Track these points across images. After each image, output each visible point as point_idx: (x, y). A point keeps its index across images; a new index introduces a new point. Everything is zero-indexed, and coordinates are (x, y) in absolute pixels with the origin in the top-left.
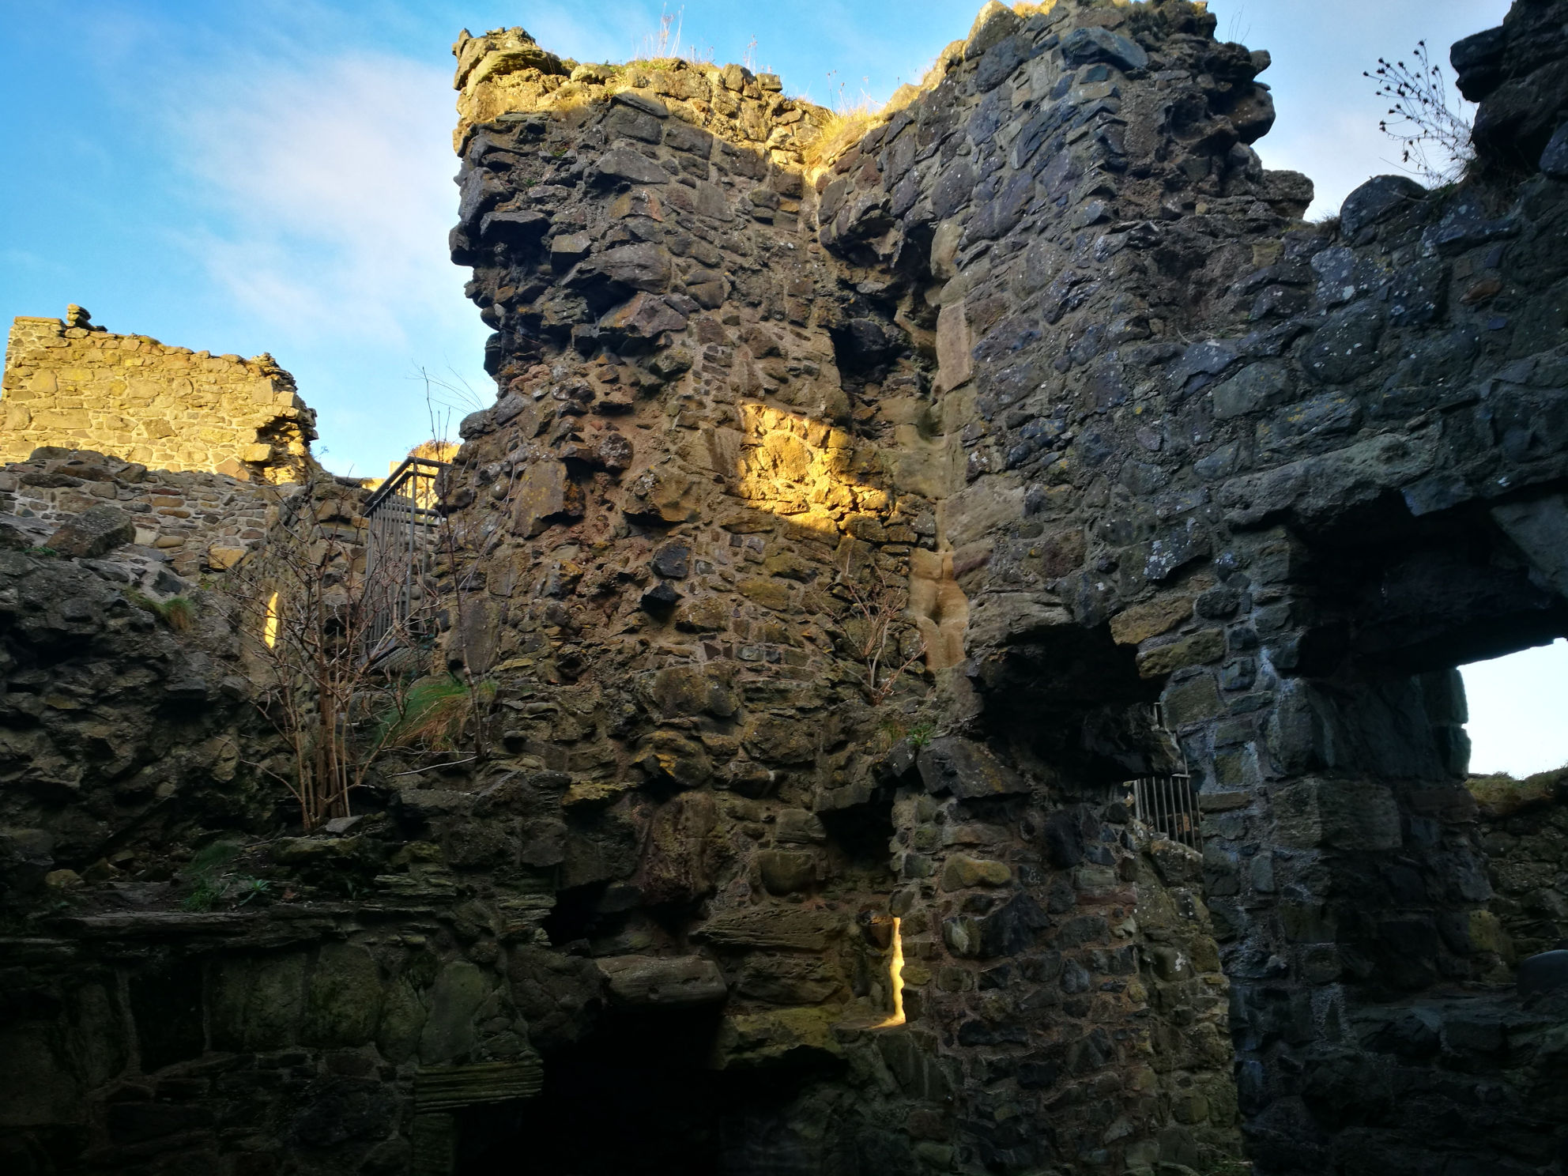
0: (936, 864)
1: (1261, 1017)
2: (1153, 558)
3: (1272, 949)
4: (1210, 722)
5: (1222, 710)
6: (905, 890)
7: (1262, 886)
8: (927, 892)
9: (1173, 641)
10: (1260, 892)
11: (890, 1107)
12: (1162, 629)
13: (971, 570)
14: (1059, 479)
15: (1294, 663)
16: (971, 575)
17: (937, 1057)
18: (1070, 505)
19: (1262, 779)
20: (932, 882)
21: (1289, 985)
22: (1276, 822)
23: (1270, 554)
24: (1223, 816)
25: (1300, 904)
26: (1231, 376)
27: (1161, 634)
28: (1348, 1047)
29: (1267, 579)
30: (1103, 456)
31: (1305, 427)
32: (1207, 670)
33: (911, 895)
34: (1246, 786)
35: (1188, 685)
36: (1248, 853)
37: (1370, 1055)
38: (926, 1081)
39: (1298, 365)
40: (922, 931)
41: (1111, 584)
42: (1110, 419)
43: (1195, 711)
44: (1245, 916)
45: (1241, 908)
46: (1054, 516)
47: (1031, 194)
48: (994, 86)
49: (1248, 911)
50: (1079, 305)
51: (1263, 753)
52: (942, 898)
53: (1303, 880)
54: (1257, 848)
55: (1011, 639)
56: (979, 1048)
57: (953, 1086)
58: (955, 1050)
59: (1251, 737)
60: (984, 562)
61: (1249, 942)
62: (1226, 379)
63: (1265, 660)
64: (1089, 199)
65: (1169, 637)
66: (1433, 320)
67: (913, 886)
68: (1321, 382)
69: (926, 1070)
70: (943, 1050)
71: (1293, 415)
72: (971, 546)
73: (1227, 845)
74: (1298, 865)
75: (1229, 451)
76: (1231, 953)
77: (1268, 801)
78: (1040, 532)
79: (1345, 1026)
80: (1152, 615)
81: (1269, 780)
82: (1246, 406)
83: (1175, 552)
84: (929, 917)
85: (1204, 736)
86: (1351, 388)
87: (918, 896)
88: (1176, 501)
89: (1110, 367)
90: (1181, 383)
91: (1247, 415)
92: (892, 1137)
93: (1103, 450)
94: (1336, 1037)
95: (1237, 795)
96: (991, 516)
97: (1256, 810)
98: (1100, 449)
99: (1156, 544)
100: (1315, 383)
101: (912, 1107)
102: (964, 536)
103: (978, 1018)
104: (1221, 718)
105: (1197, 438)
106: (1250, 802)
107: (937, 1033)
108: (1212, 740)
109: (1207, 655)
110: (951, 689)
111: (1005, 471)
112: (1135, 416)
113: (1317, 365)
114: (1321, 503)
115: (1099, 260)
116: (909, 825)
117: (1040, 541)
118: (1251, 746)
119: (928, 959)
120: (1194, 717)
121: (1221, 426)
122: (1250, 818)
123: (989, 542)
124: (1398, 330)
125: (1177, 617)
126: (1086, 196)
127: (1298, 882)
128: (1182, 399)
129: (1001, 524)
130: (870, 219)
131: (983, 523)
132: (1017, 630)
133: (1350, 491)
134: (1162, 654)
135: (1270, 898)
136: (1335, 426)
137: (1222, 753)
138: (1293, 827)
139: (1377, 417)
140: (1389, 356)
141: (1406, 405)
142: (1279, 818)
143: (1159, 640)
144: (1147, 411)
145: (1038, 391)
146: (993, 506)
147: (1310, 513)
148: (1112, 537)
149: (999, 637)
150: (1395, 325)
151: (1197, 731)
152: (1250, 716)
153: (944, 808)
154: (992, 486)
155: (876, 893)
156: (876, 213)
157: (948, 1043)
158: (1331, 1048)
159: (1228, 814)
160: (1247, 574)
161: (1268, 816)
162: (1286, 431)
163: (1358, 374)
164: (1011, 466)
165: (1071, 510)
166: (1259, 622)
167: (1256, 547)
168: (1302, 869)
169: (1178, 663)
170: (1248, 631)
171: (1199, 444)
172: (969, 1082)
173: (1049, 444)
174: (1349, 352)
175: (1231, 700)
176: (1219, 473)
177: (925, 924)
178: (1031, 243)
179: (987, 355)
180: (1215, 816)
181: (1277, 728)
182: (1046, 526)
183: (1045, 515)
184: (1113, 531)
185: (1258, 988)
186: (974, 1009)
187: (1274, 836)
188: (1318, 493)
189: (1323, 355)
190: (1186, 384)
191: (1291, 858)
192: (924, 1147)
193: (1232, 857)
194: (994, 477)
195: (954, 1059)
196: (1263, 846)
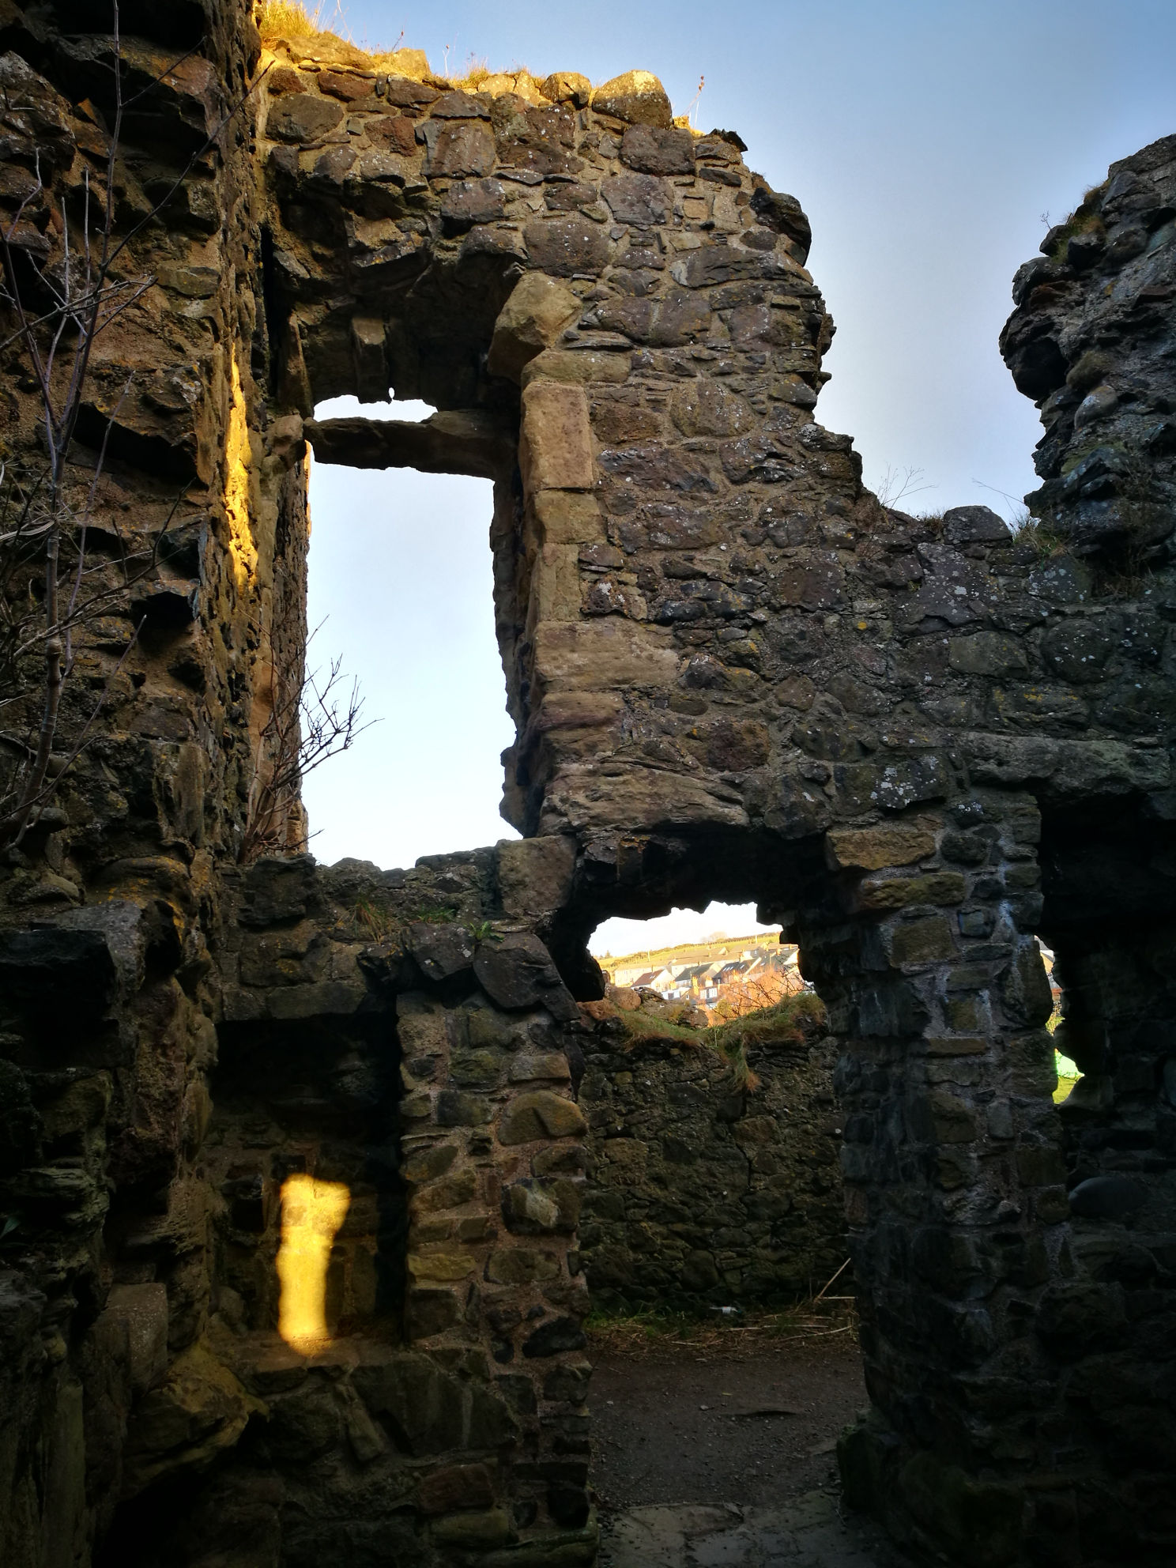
0: (495, 1107)
1: (995, 1264)
2: (885, 785)
3: (1003, 1194)
4: (939, 964)
5: (955, 955)
6: (441, 1144)
7: (1000, 1133)
8: (480, 1147)
9: (910, 876)
10: (994, 1138)
11: (368, 1479)
12: (904, 861)
13: (583, 726)
14: (741, 660)
15: (1037, 921)
16: (581, 732)
17: (487, 1381)
18: (755, 695)
19: (996, 1028)
20: (490, 1131)
21: (1022, 1228)
22: (1011, 1070)
23: (1022, 815)
24: (956, 1062)
25: (1038, 1150)
26: (971, 633)
27: (902, 866)
28: (1082, 1281)
29: (1020, 838)
30: (808, 657)
31: (1044, 709)
32: (940, 912)
33: (452, 1152)
34: (980, 1033)
35: (919, 924)
36: (983, 1099)
37: (1102, 1285)
38: (467, 1422)
39: (1037, 652)
40: (465, 1201)
41: (822, 798)
42: (820, 621)
43: (926, 951)
44: (976, 1162)
45: (973, 1155)
46: (727, 700)
47: (706, 325)
48: (649, 171)
49: (980, 1158)
50: (778, 481)
51: (1000, 1002)
52: (501, 1154)
53: (1039, 1125)
54: (993, 1095)
55: (664, 828)
56: (562, 1357)
57: (515, 1418)
58: (518, 1365)
59: (985, 985)
60: (607, 722)
61: (979, 1189)
62: (964, 634)
63: (1004, 913)
64: (795, 376)
65: (907, 871)
66: (1151, 663)
67: (456, 1138)
68: (1056, 674)
69: (467, 1404)
70: (496, 1368)
71: (1028, 693)
72: (586, 697)
73: (959, 1092)
74: (1033, 1112)
75: (962, 704)
76: (959, 1201)
77: (1004, 1049)
78: (701, 711)
79: (1075, 1261)
80: (894, 844)
81: (1004, 1029)
82: (984, 668)
83: (917, 786)
84: (479, 1182)
85: (934, 978)
86: (1081, 691)
87: (462, 1154)
88: (910, 734)
89: (828, 567)
90: (917, 618)
91: (985, 676)
92: (372, 1527)
93: (808, 650)
94: (1069, 1273)
95: (974, 1041)
96: (623, 669)
97: (992, 1057)
98: (804, 647)
99: (889, 771)
100: (1050, 672)
101: (426, 1470)
102: (574, 680)
103: (566, 1315)
104: (953, 962)
105: (928, 678)
106: (988, 1049)
107: (484, 1346)
108: (942, 986)
109: (944, 896)
110: (527, 870)
111: (649, 622)
112: (856, 630)
113: (1058, 659)
114: (1076, 784)
115: (807, 447)
116: (437, 1050)
117: (702, 722)
118: (986, 994)
119: (472, 1241)
120: (922, 957)
121: (955, 677)
122: (985, 1065)
123: (613, 700)
124: (1124, 659)
125: (921, 853)
126: (794, 372)
127: (1033, 1128)
128: (914, 634)
129: (639, 684)
130: (384, 192)
131: (610, 675)
132: (676, 818)
133: (1101, 781)
134: (899, 887)
135: (1005, 1144)
136: (1073, 718)
137: (955, 998)
138: (1029, 1075)
139: (1103, 724)
140: (1113, 677)
141: (1130, 723)
142: (1015, 1066)
143: (898, 872)
144: (873, 631)
145: (713, 549)
146: (630, 659)
147: (1063, 789)
148: (811, 746)
149: (642, 820)
150: (1122, 654)
151: (925, 972)
152: (988, 966)
153: (522, 1028)
154: (628, 633)
155: (248, 1146)
156: (394, 190)
157: (503, 1357)
158: (1068, 1285)
159: (961, 1060)
160: (998, 827)
161: (1003, 1065)
162: (1020, 705)
163: (1089, 681)
164: (664, 621)
165: (754, 701)
166: (1007, 876)
167: (1008, 805)
168: (1038, 1116)
169: (914, 898)
170: (997, 882)
171: (928, 685)
172: (544, 1407)
173: (729, 616)
174: (1084, 660)
175: (966, 947)
176: (952, 720)
177: (472, 1192)
178: (699, 378)
179: (627, 474)
180: (946, 1061)
181: (1018, 980)
182: (711, 707)
183: (715, 695)
184: (814, 740)
185: (990, 1234)
186: (556, 1303)
187: (1009, 1083)
188: (1071, 773)
189: (1062, 653)
190: (921, 622)
191: (1028, 1105)
192: (450, 1525)
193: (968, 1104)
194: (632, 624)
195: (520, 1379)
196: (998, 1093)
